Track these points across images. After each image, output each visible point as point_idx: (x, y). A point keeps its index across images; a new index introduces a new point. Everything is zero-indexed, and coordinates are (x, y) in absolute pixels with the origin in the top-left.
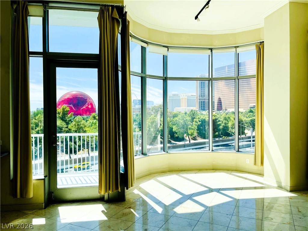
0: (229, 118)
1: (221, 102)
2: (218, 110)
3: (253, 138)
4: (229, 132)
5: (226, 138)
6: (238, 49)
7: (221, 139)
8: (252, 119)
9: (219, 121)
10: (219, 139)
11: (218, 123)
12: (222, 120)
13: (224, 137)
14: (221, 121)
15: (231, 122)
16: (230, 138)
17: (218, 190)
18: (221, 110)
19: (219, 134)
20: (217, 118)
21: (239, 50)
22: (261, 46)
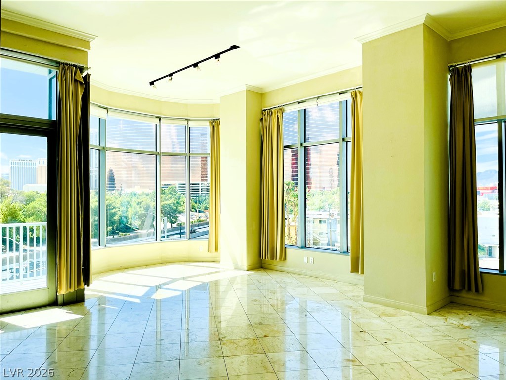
0: (129, 203)
1: (113, 177)
2: (109, 190)
3: (167, 232)
4: (128, 225)
5: (125, 235)
6: (190, 122)
7: (116, 236)
8: (164, 205)
9: (114, 208)
10: (113, 237)
11: (113, 211)
12: (118, 206)
13: (121, 233)
14: (117, 208)
15: (133, 209)
16: (131, 234)
17: (183, 278)
18: (113, 190)
19: (113, 229)
20: (110, 202)
21: (191, 124)
22: (215, 124)
